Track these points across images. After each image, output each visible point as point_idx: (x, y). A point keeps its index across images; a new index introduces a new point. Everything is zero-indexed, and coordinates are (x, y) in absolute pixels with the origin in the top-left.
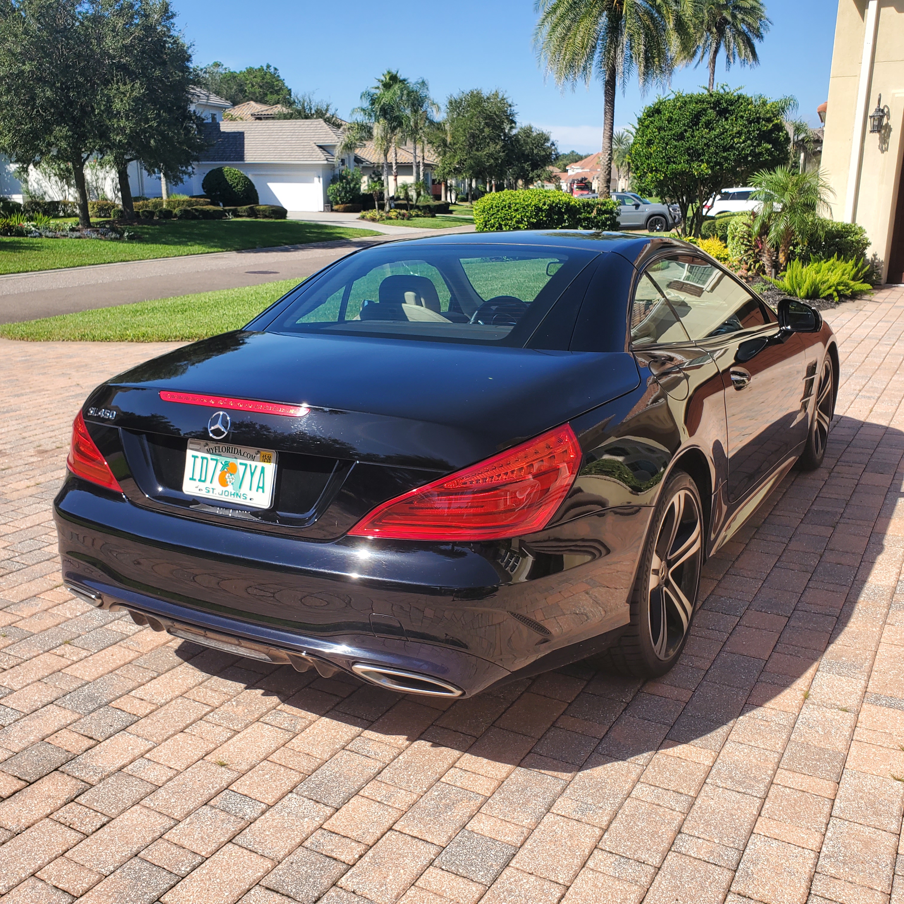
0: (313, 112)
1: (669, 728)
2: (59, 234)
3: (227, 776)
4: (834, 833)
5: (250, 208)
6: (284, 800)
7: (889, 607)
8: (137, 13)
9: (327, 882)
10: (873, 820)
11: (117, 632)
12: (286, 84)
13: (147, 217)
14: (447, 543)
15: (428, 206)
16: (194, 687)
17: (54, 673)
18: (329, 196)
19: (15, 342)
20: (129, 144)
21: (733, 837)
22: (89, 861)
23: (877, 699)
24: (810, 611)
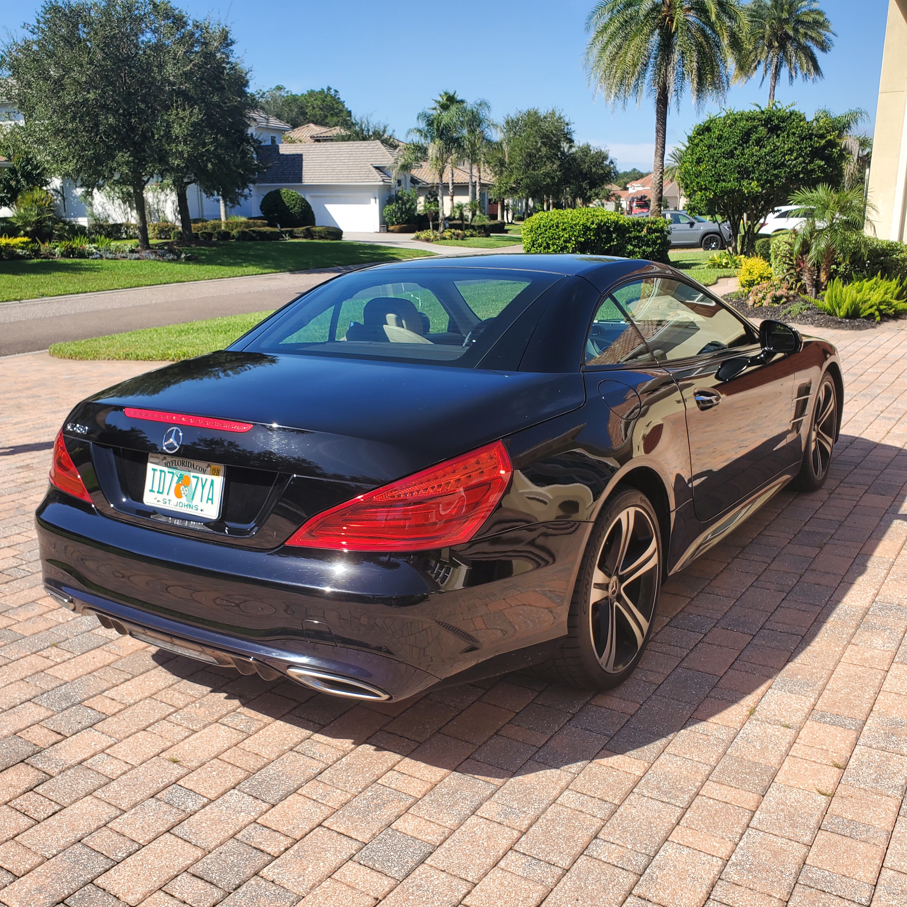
0: (371, 133)
1: (608, 739)
2: (119, 255)
3: (178, 771)
4: (747, 843)
5: (306, 229)
6: (225, 795)
7: (858, 627)
8: (198, 41)
9: (249, 871)
10: (788, 832)
11: (102, 636)
12: (346, 106)
13: (205, 239)
14: (384, 554)
15: (483, 226)
16: (163, 689)
17: (37, 673)
18: (385, 217)
19: (64, 360)
20: (187, 167)
21: (646, 844)
22: (36, 844)
23: (823, 716)
24: (777, 630)
